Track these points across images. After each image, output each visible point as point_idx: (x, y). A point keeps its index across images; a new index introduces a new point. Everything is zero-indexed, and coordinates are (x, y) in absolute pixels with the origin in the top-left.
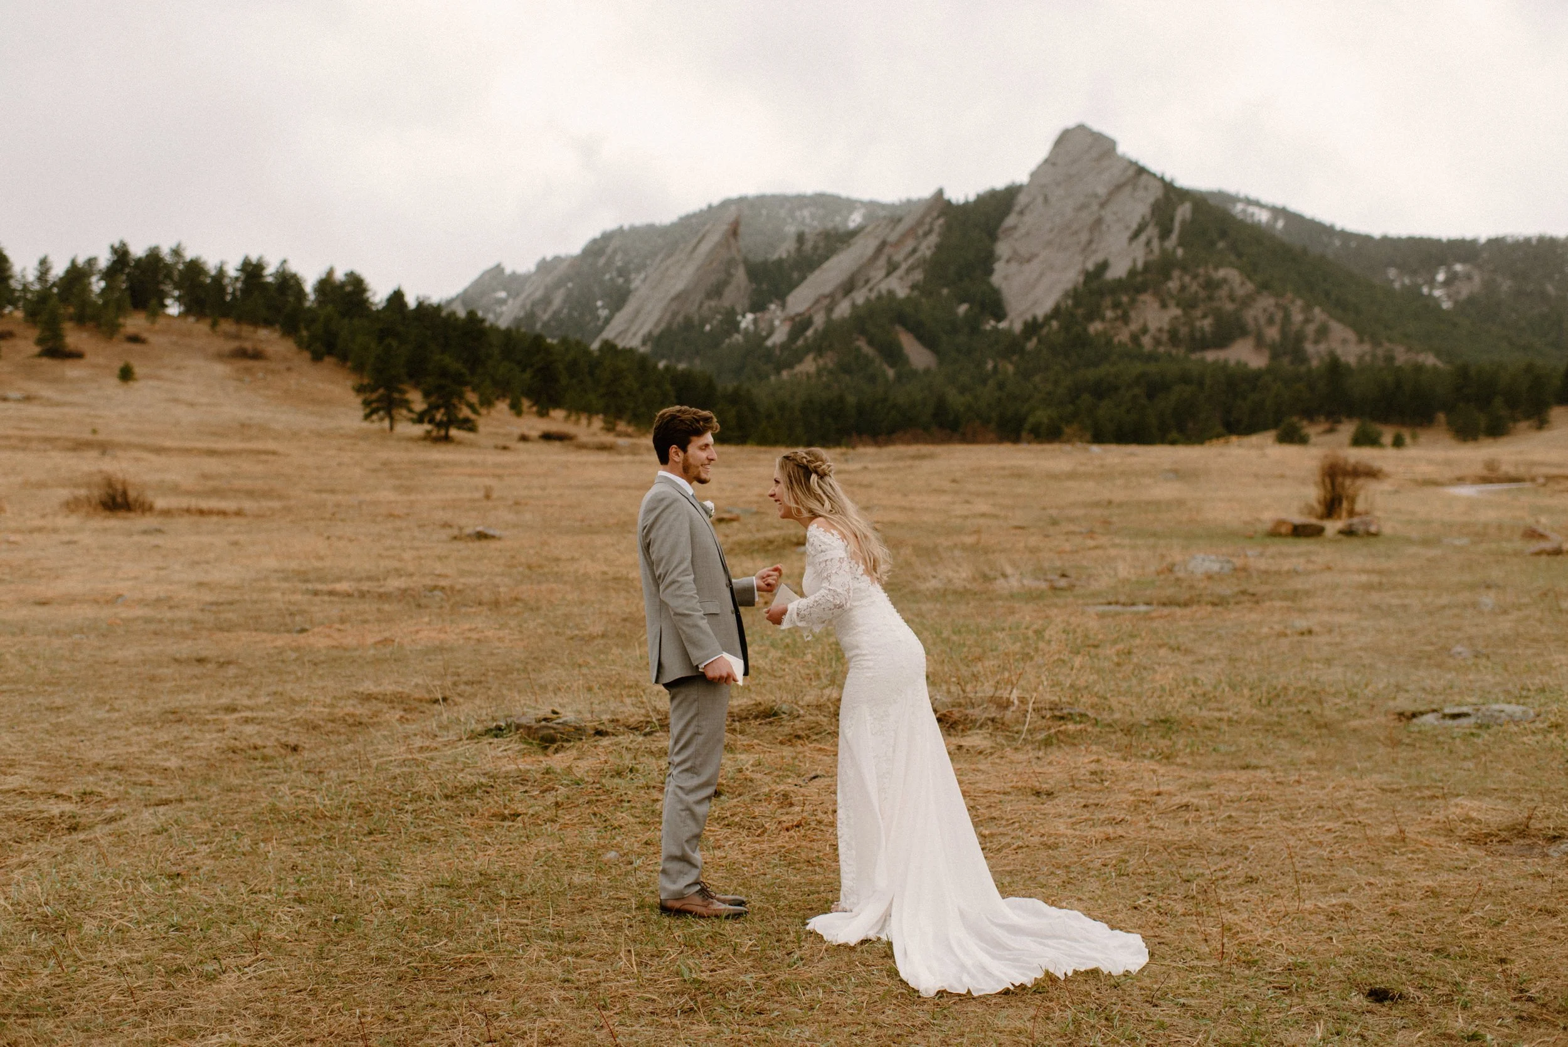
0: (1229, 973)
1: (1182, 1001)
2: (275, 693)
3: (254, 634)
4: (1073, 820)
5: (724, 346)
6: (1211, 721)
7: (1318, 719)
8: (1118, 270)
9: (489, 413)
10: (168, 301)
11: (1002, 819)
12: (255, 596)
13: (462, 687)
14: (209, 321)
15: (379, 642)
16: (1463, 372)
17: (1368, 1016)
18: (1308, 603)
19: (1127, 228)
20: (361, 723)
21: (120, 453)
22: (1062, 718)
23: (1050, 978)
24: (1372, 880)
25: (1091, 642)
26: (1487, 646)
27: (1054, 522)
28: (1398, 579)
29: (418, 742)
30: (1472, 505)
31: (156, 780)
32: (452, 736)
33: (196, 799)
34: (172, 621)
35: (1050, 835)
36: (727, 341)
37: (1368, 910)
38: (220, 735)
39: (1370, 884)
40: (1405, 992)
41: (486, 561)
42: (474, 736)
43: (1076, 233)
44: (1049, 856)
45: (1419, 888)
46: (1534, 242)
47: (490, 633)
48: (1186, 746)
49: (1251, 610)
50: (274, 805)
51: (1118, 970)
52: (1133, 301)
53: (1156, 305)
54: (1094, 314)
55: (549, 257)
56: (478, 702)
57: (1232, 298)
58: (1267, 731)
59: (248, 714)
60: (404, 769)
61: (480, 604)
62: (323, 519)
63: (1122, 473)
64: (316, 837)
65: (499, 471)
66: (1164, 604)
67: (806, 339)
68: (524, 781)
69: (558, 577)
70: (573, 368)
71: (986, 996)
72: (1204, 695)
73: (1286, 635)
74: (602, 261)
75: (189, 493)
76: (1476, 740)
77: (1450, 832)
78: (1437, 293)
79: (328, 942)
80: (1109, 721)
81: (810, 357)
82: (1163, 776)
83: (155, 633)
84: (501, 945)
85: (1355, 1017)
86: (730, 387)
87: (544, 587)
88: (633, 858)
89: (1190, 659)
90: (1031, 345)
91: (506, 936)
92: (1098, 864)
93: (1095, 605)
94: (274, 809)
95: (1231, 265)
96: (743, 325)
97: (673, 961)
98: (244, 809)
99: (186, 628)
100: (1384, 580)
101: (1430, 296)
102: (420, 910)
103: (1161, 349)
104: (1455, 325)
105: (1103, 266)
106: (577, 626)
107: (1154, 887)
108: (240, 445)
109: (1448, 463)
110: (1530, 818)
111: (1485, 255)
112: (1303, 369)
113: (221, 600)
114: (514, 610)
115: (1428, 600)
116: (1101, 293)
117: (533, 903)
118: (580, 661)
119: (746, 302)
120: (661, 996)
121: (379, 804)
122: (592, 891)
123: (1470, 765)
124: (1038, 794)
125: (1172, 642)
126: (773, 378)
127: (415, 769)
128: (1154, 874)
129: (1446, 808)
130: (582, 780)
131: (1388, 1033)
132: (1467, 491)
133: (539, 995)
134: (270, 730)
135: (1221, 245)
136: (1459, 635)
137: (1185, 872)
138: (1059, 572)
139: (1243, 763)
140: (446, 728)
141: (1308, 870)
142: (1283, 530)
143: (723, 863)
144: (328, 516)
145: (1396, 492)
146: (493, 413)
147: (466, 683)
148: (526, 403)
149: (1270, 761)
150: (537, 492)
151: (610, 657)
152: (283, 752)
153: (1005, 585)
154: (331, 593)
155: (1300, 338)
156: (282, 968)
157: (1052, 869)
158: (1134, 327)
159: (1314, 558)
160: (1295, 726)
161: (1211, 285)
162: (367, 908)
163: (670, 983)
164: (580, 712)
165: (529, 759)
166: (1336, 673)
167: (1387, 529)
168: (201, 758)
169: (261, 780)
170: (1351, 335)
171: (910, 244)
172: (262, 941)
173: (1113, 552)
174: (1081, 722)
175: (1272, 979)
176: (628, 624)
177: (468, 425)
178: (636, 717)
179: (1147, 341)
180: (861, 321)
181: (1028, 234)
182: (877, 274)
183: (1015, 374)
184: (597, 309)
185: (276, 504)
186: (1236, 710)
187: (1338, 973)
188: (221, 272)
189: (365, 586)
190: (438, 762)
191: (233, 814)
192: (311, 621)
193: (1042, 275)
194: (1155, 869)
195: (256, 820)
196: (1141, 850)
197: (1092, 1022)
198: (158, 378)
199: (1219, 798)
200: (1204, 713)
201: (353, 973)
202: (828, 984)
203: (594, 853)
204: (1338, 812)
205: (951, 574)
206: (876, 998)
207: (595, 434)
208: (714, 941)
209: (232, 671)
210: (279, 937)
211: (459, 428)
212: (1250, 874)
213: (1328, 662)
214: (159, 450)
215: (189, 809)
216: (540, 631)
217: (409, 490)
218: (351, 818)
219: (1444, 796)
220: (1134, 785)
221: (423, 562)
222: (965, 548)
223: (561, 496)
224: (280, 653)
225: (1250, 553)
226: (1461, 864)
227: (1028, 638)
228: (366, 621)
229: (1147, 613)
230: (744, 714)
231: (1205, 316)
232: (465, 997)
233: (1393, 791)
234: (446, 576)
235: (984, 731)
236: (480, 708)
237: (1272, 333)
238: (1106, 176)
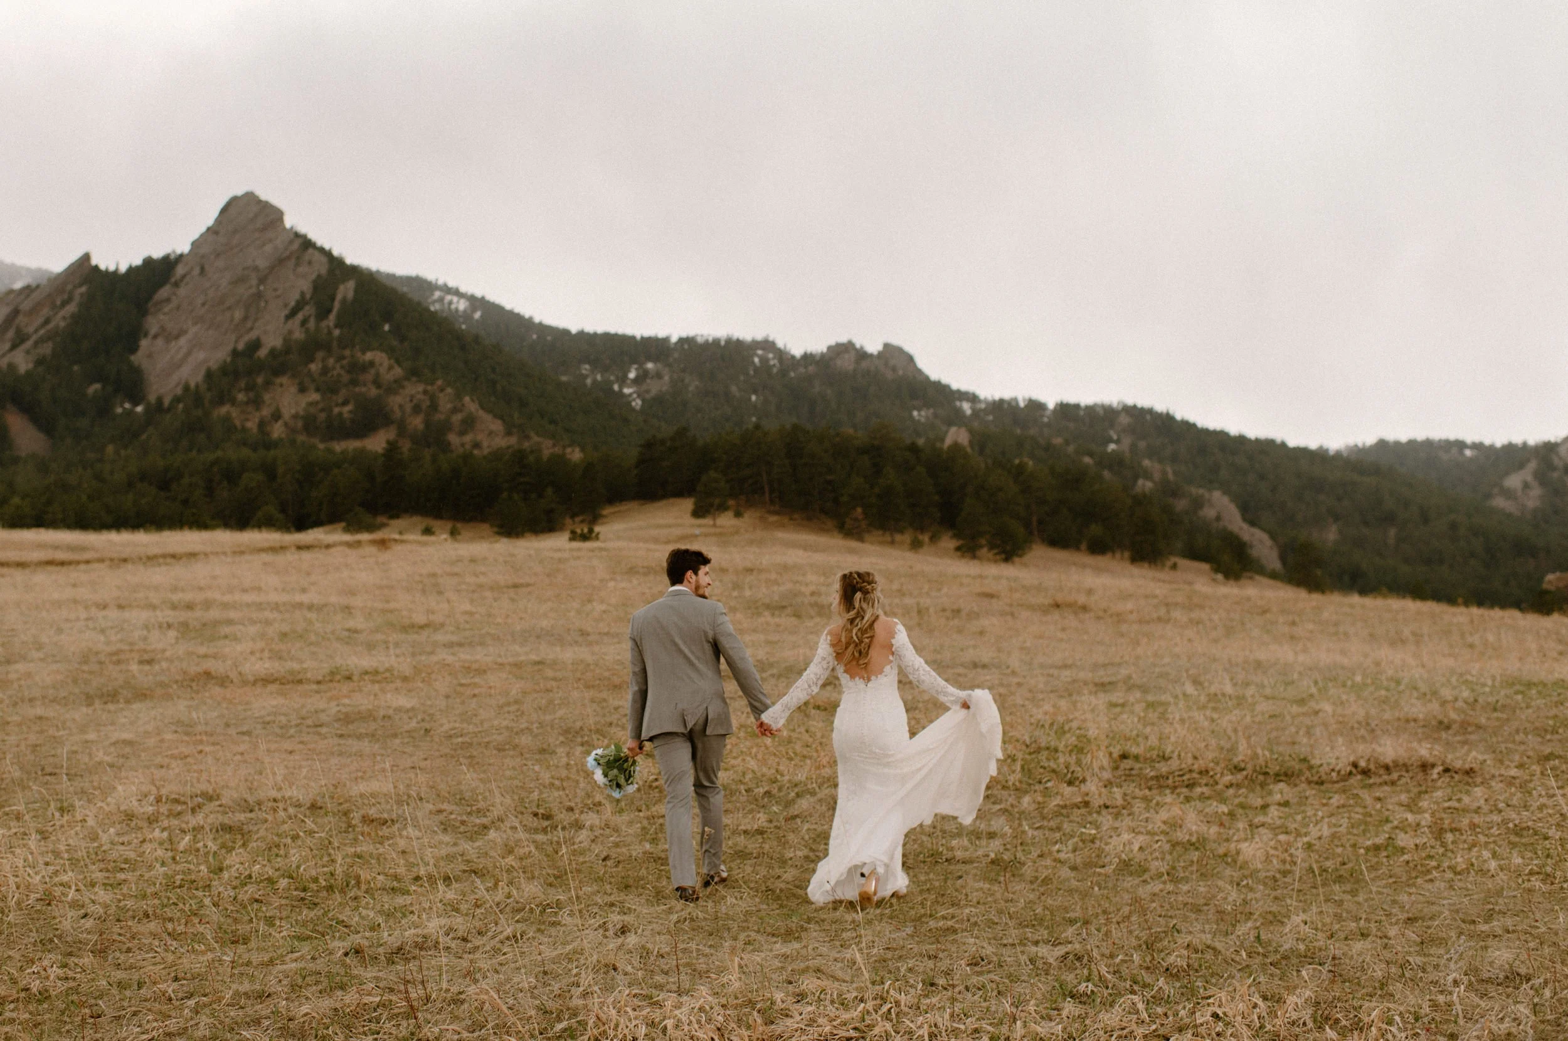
19: (286, 306)
52: (268, 384)
53: (293, 389)
57: (377, 383)
78: (628, 391)
101: (620, 393)
105: (256, 345)
158: (266, 412)
161: (357, 369)
170: (497, 426)
171: (45, 314)
179: (277, 431)
193: (189, 354)
231: (345, 403)
237: (417, 423)
238: (268, 248)
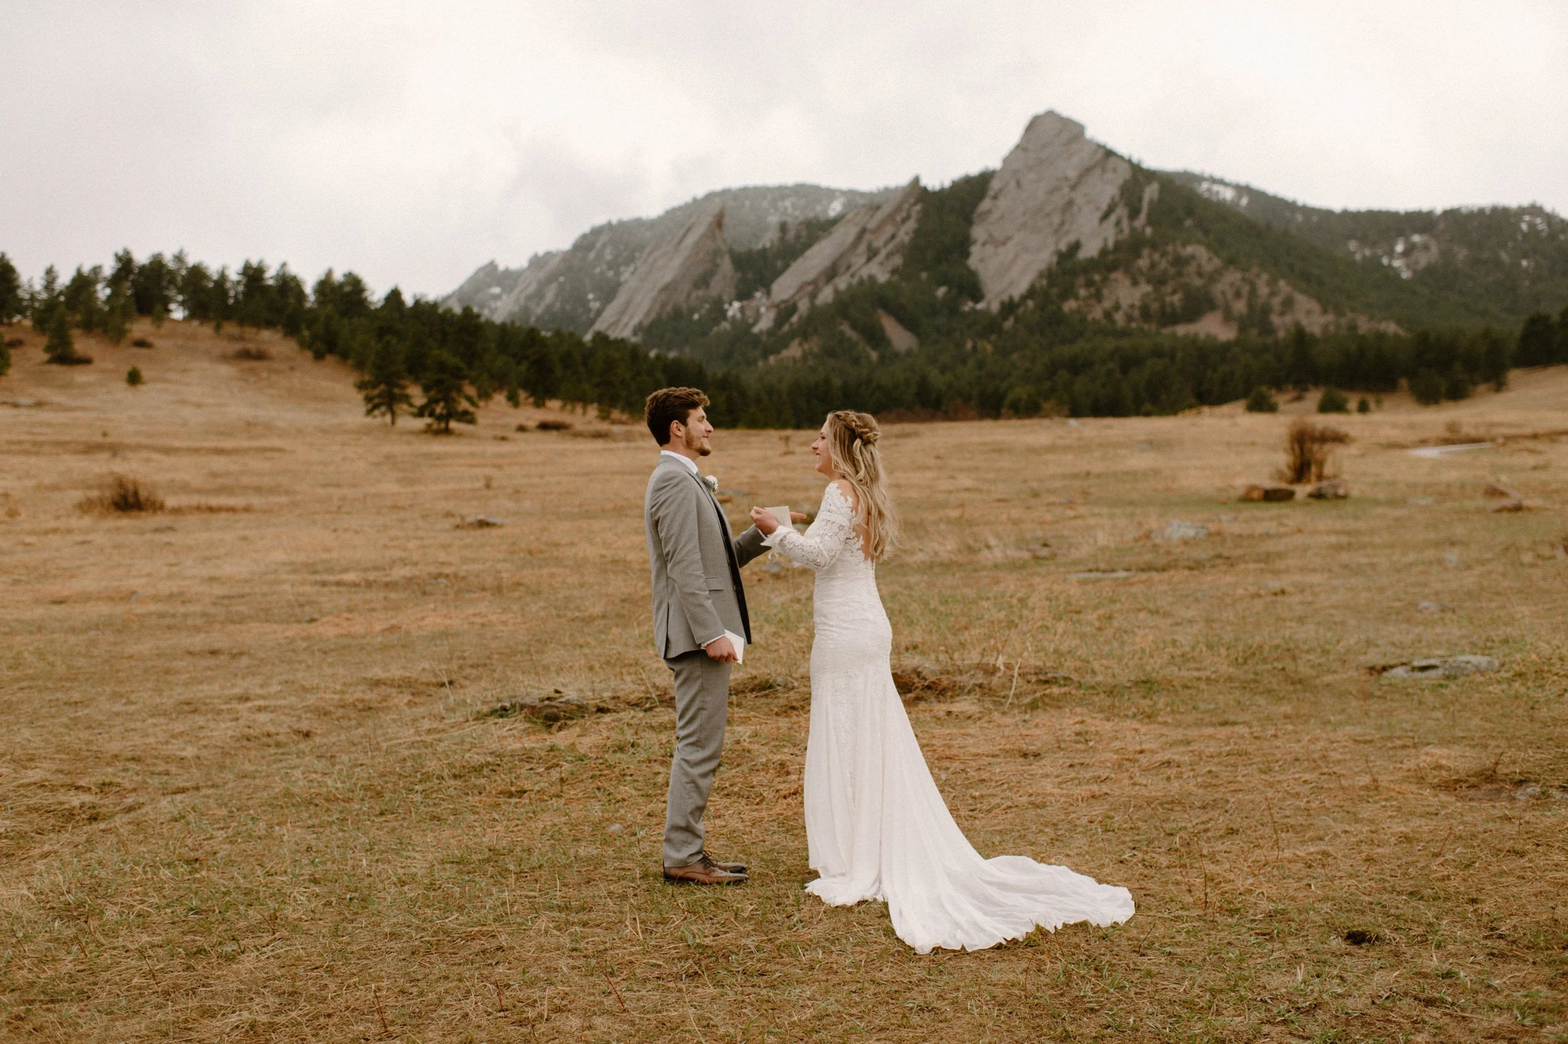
0: (1212, 921)
1: (1168, 949)
2: (286, 682)
3: (266, 625)
4: (1060, 779)
5: (712, 333)
6: (1190, 680)
7: (1292, 675)
8: (1090, 250)
9: (487, 406)
10: (172, 306)
11: (991, 780)
12: (265, 589)
13: (468, 671)
14: (213, 324)
15: (386, 630)
16: (1423, 339)
17: (1347, 957)
18: (1280, 564)
19: (1098, 209)
20: (370, 708)
21: (130, 455)
22: (1047, 682)
23: (1041, 931)
24: (1347, 828)
25: (1073, 608)
26: (1452, 601)
27: (1036, 495)
28: (1366, 539)
29: (426, 724)
30: (1436, 465)
31: (173, 770)
32: (458, 717)
33: (213, 786)
34: (185, 616)
35: (1038, 795)
36: (715, 329)
37: (1345, 856)
38: (234, 723)
39: (1346, 832)
40: (1381, 934)
41: (488, 549)
42: (480, 717)
43: (1048, 215)
44: (1037, 815)
45: (1393, 834)
46: (1488, 212)
47: (494, 618)
48: (1167, 705)
49: (1225, 573)
50: (288, 789)
51: (1106, 923)
52: (1105, 279)
53: (1127, 282)
54: (1068, 293)
55: (541, 253)
56: (483, 684)
57: (1200, 274)
58: (1245, 688)
59: (261, 703)
60: (413, 751)
61: (484, 589)
62: (328, 512)
63: (1100, 445)
64: (330, 819)
65: (499, 461)
66: (1143, 570)
67: (792, 324)
68: (529, 759)
69: (559, 562)
70: (567, 359)
71: (979, 951)
72: (1183, 655)
73: (1260, 596)
74: (592, 255)
75: (199, 491)
76: (1444, 691)
77: (1421, 780)
78: (1397, 263)
79: (343, 920)
80: (1093, 683)
81: (795, 344)
82: (1145, 734)
83: (169, 628)
84: (510, 917)
85: (1334, 960)
86: (720, 375)
87: (545, 571)
88: (637, 829)
89: (1169, 621)
90: (1009, 324)
91: (515, 909)
92: (1084, 821)
93: (1076, 572)
94: (288, 794)
95: (1199, 242)
96: (730, 313)
97: (677, 928)
98: (259, 795)
99: (199, 622)
100: (1353, 540)
101: (1390, 266)
102: (431, 886)
103: (1134, 325)
104: (1414, 292)
105: (1076, 247)
106: (578, 609)
107: (1139, 841)
108: (246, 444)
109: (1411, 426)
110: (1497, 764)
111: (1442, 226)
112: (1270, 340)
113: (232, 594)
114: (517, 594)
115: (1395, 558)
116: (1074, 273)
117: (541, 876)
118: (581, 642)
119: (731, 291)
120: (666, 961)
121: (389, 785)
122: (598, 862)
123: (1439, 714)
124: (1025, 755)
125: (1151, 606)
126: (760, 364)
127: (424, 750)
128: (1138, 829)
129: (1417, 757)
130: (585, 756)
131: (1366, 974)
132: (1430, 453)
133: (548, 964)
134: (282, 717)
135: (1188, 223)
136: (1427, 591)
137: (1168, 826)
138: (1042, 542)
139: (1221, 720)
140: (453, 710)
141: (1286, 820)
142: (1255, 494)
143: (724, 831)
144: (334, 509)
145: (1363, 456)
146: (492, 405)
147: (472, 666)
148: (522, 395)
149: (1247, 717)
150: (536, 480)
151: (610, 637)
152: (295, 737)
153: (990, 556)
154: (339, 584)
155: (1266, 311)
156: (299, 946)
157: (1042, 827)
158: (1107, 304)
159: (1285, 521)
160: (1270, 682)
161: (1180, 262)
162: (380, 886)
163: (675, 948)
164: (582, 691)
165: (533, 737)
166: (1308, 633)
167: (1355, 492)
168: (216, 747)
169: (274, 766)
170: (1315, 306)
171: (889, 230)
172: (278, 921)
173: (1092, 521)
174: (1065, 685)
175: (1253, 925)
176: (627, 605)
177: (467, 417)
178: (636, 694)
179: (1119, 318)
180: (843, 306)
181: (1002, 217)
182: (858, 260)
183: (993, 354)
184: (589, 301)
185: (284, 499)
186: (1213, 669)
187: (1318, 919)
188: (223, 277)
189: (372, 576)
190: (446, 743)
191: (248, 799)
192: (320, 612)
193: (1016, 256)
194: (1140, 824)
195: (271, 805)
196: (1126, 806)
197: (1082, 972)
198: (165, 381)
199: (1200, 755)
200: (1184, 673)
201: (368, 949)
202: (827, 944)
203: (598, 826)
204: (1313, 765)
205: (937, 547)
206: (874, 956)
207: (590, 423)
208: (716, 906)
209: (244, 661)
210: (295, 916)
211: (459, 420)
212: (1231, 825)
213: (1301, 620)
214: (168, 451)
215: (205, 796)
216: (542, 614)
217: (411, 482)
218: (362, 800)
219: (1415, 746)
220: (1117, 744)
221: (427, 550)
222: (949, 521)
223: (559, 483)
224: (291, 643)
225: (1224, 518)
226: (1433, 810)
227: (1011, 607)
228: (373, 610)
229: (1125, 579)
230: (740, 688)
231: (1174, 292)
232: (477, 969)
233: (1366, 742)
234: (450, 564)
235: (972, 696)
236: (485, 689)
237: (1240, 307)
238: (1075, 160)
